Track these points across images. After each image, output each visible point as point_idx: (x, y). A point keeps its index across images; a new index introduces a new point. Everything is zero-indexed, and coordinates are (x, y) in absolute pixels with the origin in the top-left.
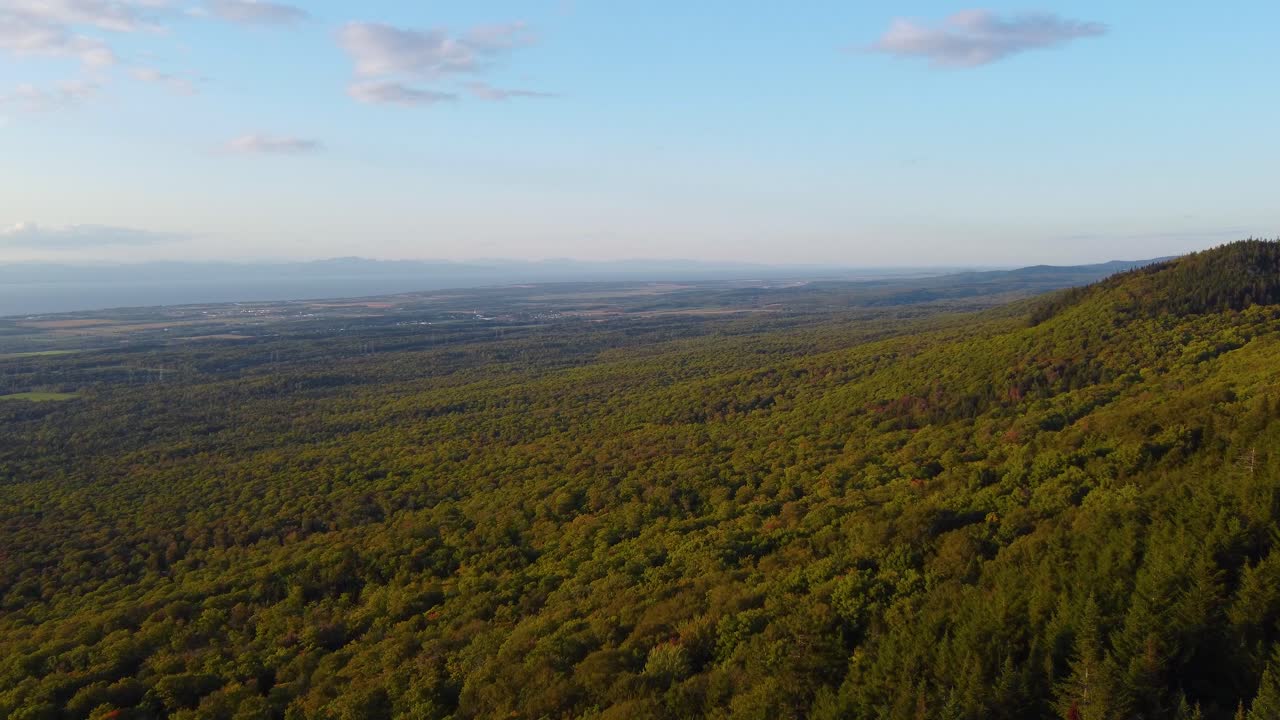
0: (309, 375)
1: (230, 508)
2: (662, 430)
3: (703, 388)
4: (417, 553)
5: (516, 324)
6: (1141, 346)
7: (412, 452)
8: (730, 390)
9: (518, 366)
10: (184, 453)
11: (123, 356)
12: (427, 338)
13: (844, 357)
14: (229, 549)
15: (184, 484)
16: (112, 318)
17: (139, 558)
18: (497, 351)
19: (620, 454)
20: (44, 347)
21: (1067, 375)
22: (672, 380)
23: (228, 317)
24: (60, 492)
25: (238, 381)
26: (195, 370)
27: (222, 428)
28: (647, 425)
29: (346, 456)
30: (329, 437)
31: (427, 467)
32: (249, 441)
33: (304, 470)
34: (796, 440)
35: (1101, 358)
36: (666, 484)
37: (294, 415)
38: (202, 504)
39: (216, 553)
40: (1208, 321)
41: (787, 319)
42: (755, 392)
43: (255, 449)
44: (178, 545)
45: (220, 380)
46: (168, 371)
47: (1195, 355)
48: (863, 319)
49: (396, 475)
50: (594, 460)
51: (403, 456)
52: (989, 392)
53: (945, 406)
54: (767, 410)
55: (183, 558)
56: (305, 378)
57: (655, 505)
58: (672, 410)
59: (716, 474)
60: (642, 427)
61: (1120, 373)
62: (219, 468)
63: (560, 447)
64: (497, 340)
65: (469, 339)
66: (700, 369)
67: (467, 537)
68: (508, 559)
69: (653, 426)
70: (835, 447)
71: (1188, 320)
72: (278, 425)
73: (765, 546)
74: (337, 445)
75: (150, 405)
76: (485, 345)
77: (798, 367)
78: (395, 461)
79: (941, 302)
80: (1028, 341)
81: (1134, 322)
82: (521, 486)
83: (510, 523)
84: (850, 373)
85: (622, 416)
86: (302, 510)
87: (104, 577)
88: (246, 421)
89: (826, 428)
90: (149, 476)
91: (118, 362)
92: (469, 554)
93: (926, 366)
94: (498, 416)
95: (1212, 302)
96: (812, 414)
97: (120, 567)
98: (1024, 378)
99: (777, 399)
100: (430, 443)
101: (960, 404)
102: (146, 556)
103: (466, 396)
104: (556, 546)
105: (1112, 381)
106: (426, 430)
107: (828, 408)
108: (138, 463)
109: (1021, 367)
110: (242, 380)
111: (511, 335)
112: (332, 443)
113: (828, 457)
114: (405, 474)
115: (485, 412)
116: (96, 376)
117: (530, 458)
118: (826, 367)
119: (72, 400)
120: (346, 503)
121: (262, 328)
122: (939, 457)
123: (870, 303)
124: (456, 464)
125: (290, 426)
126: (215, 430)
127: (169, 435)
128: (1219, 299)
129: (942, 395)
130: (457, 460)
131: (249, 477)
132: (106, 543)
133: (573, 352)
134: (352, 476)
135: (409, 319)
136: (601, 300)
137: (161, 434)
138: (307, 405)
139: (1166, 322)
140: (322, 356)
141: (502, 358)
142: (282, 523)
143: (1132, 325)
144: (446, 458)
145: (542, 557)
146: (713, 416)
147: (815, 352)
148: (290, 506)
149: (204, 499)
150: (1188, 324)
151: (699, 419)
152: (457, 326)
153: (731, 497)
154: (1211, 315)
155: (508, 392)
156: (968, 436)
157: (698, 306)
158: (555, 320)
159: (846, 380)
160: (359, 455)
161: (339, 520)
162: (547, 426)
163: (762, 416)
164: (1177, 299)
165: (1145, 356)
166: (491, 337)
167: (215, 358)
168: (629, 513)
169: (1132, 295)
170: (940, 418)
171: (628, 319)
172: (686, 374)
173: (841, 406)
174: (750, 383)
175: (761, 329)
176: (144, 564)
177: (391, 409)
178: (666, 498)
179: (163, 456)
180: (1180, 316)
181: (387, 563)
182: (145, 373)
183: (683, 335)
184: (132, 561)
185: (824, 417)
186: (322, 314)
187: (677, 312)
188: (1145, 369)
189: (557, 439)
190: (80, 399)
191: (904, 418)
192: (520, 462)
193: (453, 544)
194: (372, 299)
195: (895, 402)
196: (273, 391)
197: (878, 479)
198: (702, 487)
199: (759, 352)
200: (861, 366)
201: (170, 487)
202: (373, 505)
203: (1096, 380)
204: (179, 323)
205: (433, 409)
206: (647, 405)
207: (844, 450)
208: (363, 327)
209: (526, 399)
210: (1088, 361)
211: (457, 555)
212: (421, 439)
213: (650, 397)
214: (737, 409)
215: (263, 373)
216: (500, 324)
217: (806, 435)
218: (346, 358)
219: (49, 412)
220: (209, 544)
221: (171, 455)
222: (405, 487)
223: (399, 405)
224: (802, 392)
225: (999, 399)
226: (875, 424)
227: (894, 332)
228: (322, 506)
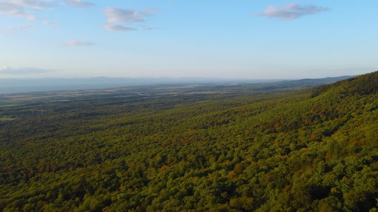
0: (86, 113)
1: (54, 158)
2: (194, 131)
3: (207, 117)
4: (107, 180)
5: (151, 96)
6: (350, 105)
7: (115, 138)
8: (215, 118)
9: (150, 110)
10: (44, 138)
11: (31, 106)
12: (123, 101)
13: (250, 107)
14: (49, 173)
15: (42, 148)
16: (30, 95)
17: (20, 176)
18: (144, 105)
19: (180, 140)
20: (9, 104)
21: (327, 115)
22: (197, 114)
23: (65, 94)
24: (2, 151)
25: (65, 114)
26: (52, 111)
27: (58, 129)
28: (189, 129)
29: (93, 139)
30: (90, 132)
31: (118, 144)
32: (65, 134)
33: (80, 144)
34: (238, 136)
35: (337, 109)
36: (194, 153)
37: (81, 125)
38: (45, 156)
39: (45, 175)
40: (371, 97)
41: (232, 95)
42: (223, 119)
43: (67, 136)
44: (34, 171)
45: (60, 114)
46: (45, 111)
47: (369, 108)
48: (254, 95)
49: (108, 146)
50: (171, 142)
51: (112, 139)
52: (301, 120)
53: (287, 125)
54: (227, 125)
55: (34, 176)
56: (85, 113)
57: (190, 162)
58: (197, 124)
59: (211, 150)
60: (187, 130)
61: (345, 114)
62: (54, 143)
63: (161, 137)
64: (145, 101)
65: (136, 101)
66: (206, 110)
67: (125, 174)
68: (138, 184)
69: (191, 130)
70: (251, 139)
71: (365, 96)
72: (75, 128)
73: (231, 185)
74: (92, 135)
75: (37, 122)
76: (141, 103)
77: (236, 111)
78: (109, 141)
79: (277, 90)
80: (312, 103)
81: (347, 97)
82: (147, 151)
83: (140, 168)
84: (253, 112)
85: (181, 126)
86: (76, 159)
87: (7, 183)
88: (65, 127)
89: (247, 132)
90: (31, 146)
91: (30, 108)
92: (125, 180)
93: (279, 111)
94: (143, 126)
95: (372, 91)
96: (242, 127)
97: (13, 179)
98: (312, 116)
99: (230, 121)
100: (121, 135)
101: (291, 124)
102: (22, 175)
103: (133, 119)
104: (155, 178)
105: (342, 117)
106: (120, 130)
107: (247, 125)
108: (30, 141)
109: (311, 112)
110: (66, 114)
111: (148, 100)
112: (91, 134)
113: (249, 144)
114: (111, 146)
115: (139, 124)
116: (22, 113)
117: (151, 141)
118: (245, 111)
119: (14, 120)
120: (90, 157)
121: (74, 98)
122: (288, 145)
123: (256, 90)
124: (127, 142)
125: (79, 129)
126: (56, 130)
127: (41, 131)
128: (374, 89)
129: (285, 121)
130: (128, 141)
131: (62, 146)
132: (10, 171)
133: (168, 105)
134: (94, 146)
135: (119, 95)
136: (176, 89)
137: (39, 131)
138: (85, 122)
139: (357, 97)
140: (92, 106)
141: (146, 107)
142: (69, 163)
143: (347, 98)
144: (124, 140)
145: (150, 183)
146: (210, 127)
147: (241, 105)
148: (73, 157)
149: (46, 154)
150: (365, 98)
151: (205, 127)
152: (133, 97)
153: (217, 160)
154: (372, 95)
155: (146, 118)
156: (296, 137)
157: (205, 91)
158: (163, 95)
159: (252, 115)
160: (98, 139)
161: (87, 162)
162: (158, 129)
163: (225, 127)
164: (360, 90)
165: (352, 108)
166: (143, 100)
167: (59, 107)
168: (181, 166)
169: (345, 88)
170: (285, 129)
171: (184, 95)
172: (201, 112)
173: (251, 124)
174: (221, 115)
175: (224, 98)
176: (21, 178)
177: (110, 123)
178: (194, 160)
179: (38, 139)
180: (362, 95)
181: (95, 185)
182: (37, 112)
183: (200, 100)
184: (17, 177)
185: (246, 128)
186: (93, 94)
187: (199, 93)
188: (353, 113)
189: (160, 134)
190: (16, 120)
191: (273, 129)
192: (148, 142)
193: (120, 176)
194: (108, 89)
195: (269, 123)
196: (75, 117)
197: (268, 154)
198: (206, 155)
199: (224, 105)
200: (256, 110)
201: (37, 150)
202: (99, 157)
203: (337, 117)
204: (50, 96)
205: (123, 123)
206: (189, 123)
207: (254, 141)
208: (105, 98)
209: (152, 120)
210: (333, 110)
211: (121, 181)
212: (118, 133)
213: (190, 120)
214: (217, 124)
215: (73, 111)
216: (145, 97)
217: (240, 134)
218: (99, 107)
219: (6, 124)
220: (44, 171)
221: (40, 139)
222: (110, 151)
223: (112, 122)
224: (238, 119)
225: (304, 123)
226: (263, 131)
227: (264, 99)
228: (82, 158)
